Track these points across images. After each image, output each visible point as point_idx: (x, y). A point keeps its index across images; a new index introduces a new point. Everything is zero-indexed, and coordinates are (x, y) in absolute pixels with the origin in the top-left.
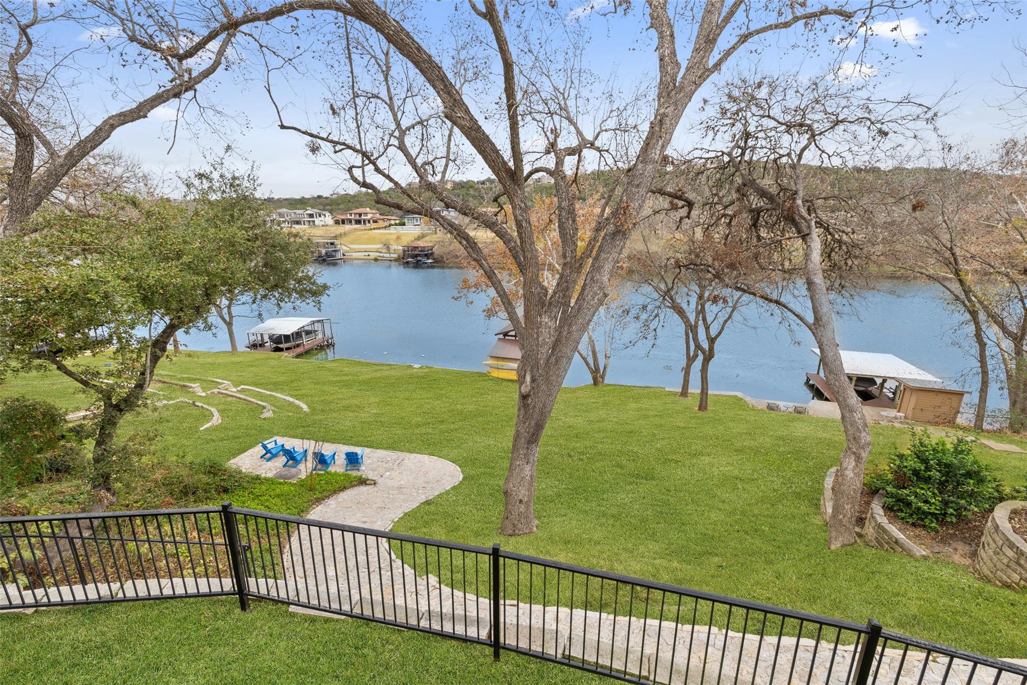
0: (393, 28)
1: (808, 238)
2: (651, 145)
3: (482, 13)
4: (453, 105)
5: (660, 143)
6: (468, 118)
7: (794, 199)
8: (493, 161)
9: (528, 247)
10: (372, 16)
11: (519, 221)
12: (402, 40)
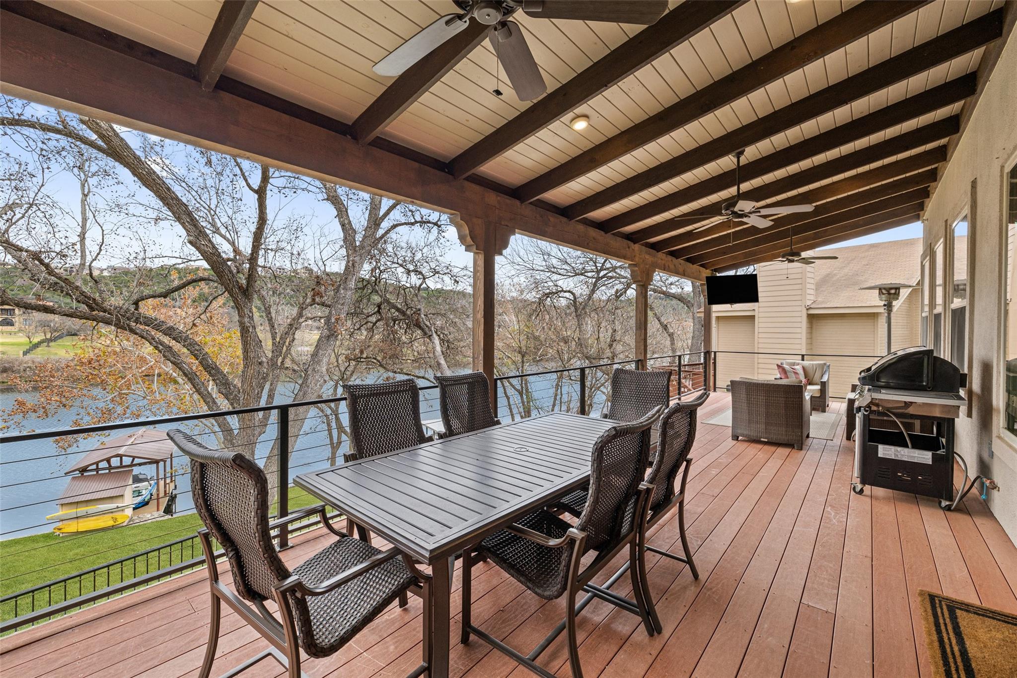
0: (146, 170)
1: (431, 337)
2: (349, 279)
3: (255, 190)
4: (198, 235)
5: (354, 278)
6: (211, 246)
7: (419, 314)
8: (229, 280)
9: (252, 348)
10: (129, 158)
11: (247, 327)
12: (154, 180)
